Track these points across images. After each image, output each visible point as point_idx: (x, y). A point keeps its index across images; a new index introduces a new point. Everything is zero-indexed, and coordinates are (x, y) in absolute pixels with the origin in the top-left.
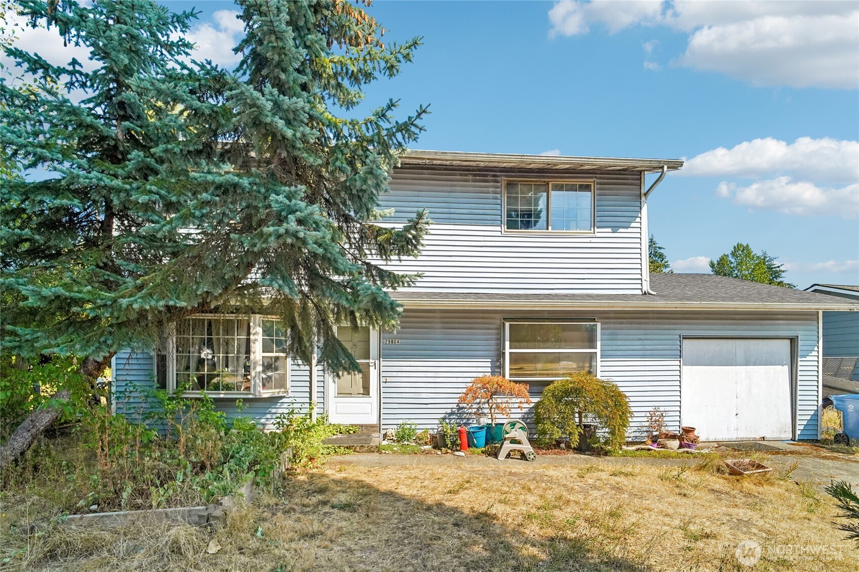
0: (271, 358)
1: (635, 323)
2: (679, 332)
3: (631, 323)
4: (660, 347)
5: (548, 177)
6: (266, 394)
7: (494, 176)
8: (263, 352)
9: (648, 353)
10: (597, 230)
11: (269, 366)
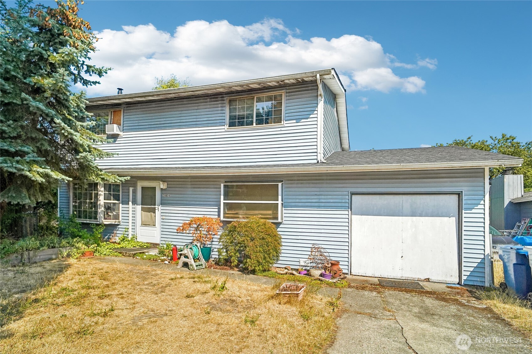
0: (110, 203)
1: (313, 183)
2: (348, 189)
3: (309, 183)
4: (332, 201)
5: (254, 93)
6: (107, 222)
7: (222, 97)
8: (104, 200)
9: (323, 204)
10: (285, 122)
11: (108, 208)
